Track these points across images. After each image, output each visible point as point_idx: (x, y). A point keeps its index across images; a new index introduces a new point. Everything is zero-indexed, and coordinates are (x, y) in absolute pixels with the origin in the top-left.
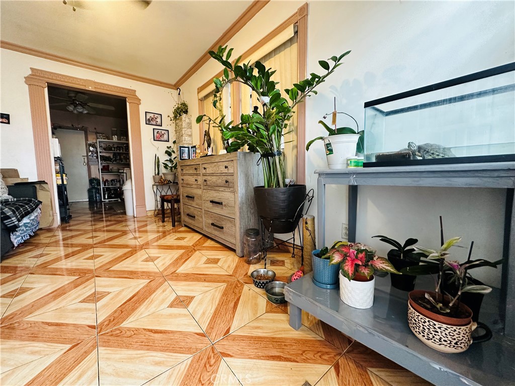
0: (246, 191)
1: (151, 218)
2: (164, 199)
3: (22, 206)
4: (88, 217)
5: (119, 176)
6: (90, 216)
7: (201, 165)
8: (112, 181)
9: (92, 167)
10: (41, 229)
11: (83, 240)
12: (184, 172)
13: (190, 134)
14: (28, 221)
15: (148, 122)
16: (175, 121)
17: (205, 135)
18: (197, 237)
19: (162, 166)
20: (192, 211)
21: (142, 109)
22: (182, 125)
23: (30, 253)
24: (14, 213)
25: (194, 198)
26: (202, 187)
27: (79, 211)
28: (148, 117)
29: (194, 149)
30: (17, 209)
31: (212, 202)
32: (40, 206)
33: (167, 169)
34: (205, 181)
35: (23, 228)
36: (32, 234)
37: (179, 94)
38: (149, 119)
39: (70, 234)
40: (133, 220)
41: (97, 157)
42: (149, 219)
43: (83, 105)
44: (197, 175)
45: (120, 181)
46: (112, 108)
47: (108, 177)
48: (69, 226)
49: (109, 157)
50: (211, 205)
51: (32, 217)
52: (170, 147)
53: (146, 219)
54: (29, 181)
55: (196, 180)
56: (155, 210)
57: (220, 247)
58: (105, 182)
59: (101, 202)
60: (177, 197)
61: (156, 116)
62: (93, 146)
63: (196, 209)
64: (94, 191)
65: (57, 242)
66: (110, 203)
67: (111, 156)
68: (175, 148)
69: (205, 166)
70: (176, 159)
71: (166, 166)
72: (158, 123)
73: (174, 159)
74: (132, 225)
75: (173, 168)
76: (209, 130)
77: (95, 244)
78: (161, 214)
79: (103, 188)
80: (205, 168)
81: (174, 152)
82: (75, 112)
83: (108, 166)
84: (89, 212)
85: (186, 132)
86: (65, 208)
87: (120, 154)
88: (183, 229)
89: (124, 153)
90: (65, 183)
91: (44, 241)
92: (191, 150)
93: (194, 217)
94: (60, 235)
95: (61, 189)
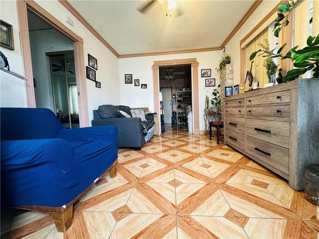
0: (308, 121)
1: (202, 136)
2: (211, 124)
3: (149, 124)
4: (171, 132)
5: (185, 110)
6: (172, 131)
7: (245, 99)
8: (182, 113)
9: (174, 106)
10: (154, 135)
11: (169, 144)
12: (228, 106)
13: (231, 78)
14: (150, 131)
15: (203, 76)
16: (221, 71)
17: (247, 75)
18: (239, 156)
19: (210, 102)
20: (234, 134)
21: (200, 69)
22: (226, 72)
23: (150, 146)
24: (146, 127)
25: (236, 125)
26: (245, 116)
27: (168, 128)
28: (203, 73)
29: (237, 87)
30: (147, 125)
31: (256, 129)
32: (155, 124)
33: (213, 104)
34: (249, 111)
35: (149, 134)
36: (151, 137)
37: (224, 51)
38: (203, 74)
39: (164, 139)
40: (192, 136)
41: (176, 101)
42: (201, 136)
43: (171, 74)
44: (241, 107)
45: (185, 113)
46: (184, 73)
47: (180, 111)
48: (164, 135)
49: (181, 100)
50: (256, 132)
51: (152, 130)
52: (216, 89)
53: (199, 136)
54: (152, 113)
55: (239, 111)
56: (205, 131)
57: (266, 171)
58: (179, 113)
59: (177, 124)
60: (222, 123)
61: (207, 70)
62: (174, 95)
63: (237, 133)
64: (174, 118)
65: (159, 142)
66: (180, 124)
67: (182, 99)
68: (219, 90)
69: (250, 99)
70: (220, 97)
71: (213, 103)
72: (208, 75)
73: (218, 97)
74: (192, 139)
75: (218, 104)
76: (251, 70)
77: (174, 147)
78: (209, 134)
79: (178, 117)
80: (250, 101)
81: (218, 93)
82: (168, 79)
83: (180, 105)
84: (172, 129)
85: (229, 77)
86: (163, 126)
87: (186, 98)
88: (225, 147)
89: (188, 97)
90: (163, 114)
91: (155, 141)
92: (234, 89)
93: (236, 140)
94: (161, 139)
95: (162, 116)
